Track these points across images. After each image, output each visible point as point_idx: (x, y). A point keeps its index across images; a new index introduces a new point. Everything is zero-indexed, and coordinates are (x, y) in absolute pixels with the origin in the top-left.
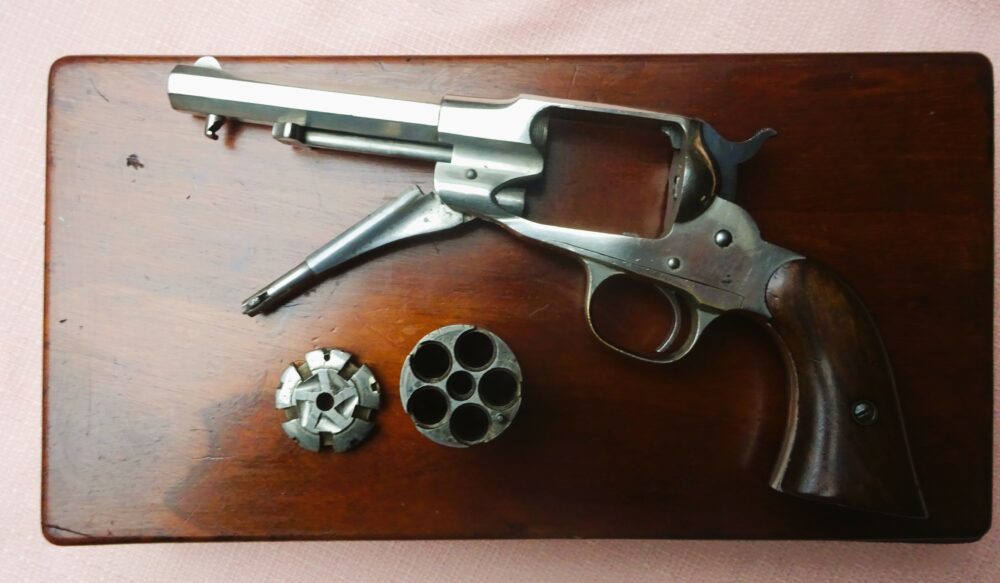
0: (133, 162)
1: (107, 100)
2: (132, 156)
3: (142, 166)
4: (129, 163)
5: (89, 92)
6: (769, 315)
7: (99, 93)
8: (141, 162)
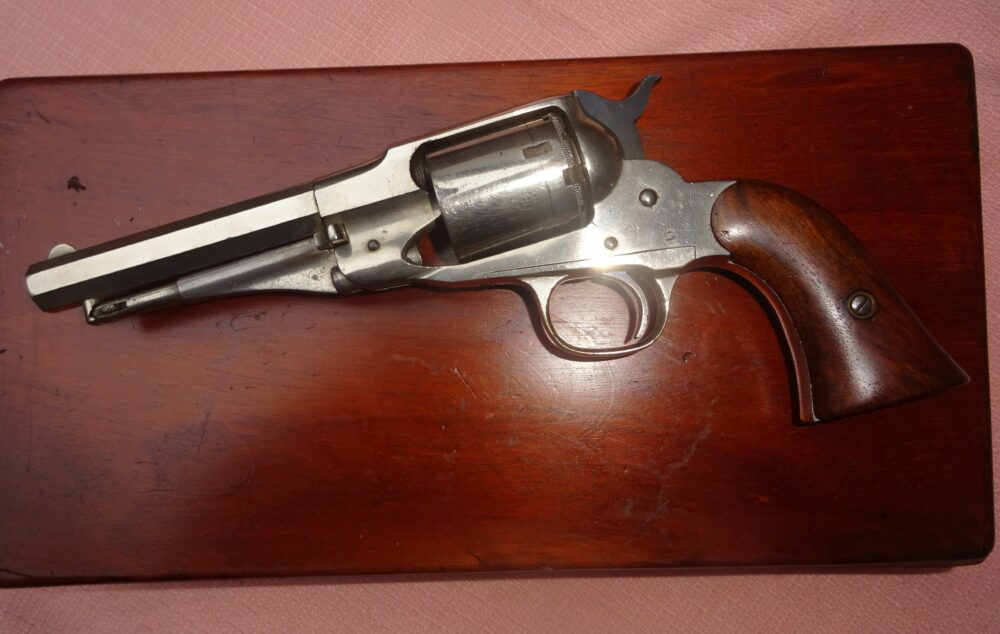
0: (74, 184)
1: (47, 122)
2: (73, 178)
3: (83, 188)
4: (69, 187)
5: (29, 114)
6: (728, 253)
7: (39, 114)
8: (83, 184)
